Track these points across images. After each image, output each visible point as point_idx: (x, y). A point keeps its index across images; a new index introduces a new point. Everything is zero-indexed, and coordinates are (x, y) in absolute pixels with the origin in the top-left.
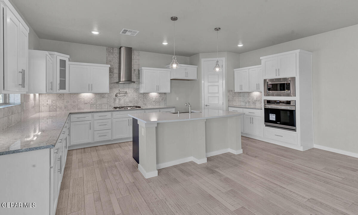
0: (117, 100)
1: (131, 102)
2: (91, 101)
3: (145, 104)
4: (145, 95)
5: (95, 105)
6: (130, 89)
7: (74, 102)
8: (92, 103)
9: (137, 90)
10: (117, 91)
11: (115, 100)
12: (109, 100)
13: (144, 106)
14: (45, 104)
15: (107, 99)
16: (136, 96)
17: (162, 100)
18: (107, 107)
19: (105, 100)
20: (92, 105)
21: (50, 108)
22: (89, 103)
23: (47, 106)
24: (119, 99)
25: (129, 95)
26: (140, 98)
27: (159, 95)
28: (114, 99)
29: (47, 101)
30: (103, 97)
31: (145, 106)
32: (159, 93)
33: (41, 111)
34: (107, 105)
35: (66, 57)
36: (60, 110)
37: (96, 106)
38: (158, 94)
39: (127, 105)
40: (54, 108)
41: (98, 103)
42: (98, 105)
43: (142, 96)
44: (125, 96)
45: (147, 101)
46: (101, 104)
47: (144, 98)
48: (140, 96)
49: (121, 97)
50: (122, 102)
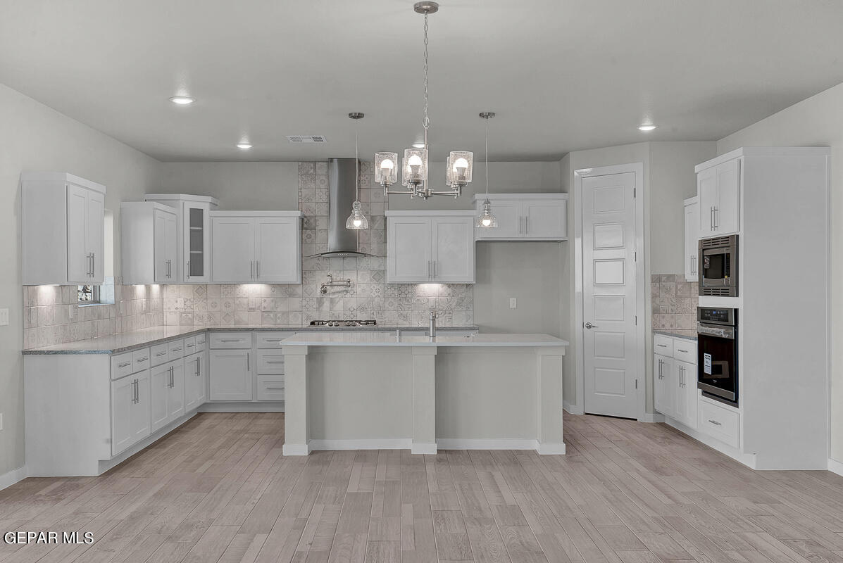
0: (327, 304)
1: (363, 309)
2: (264, 304)
3: (405, 318)
4: (403, 289)
5: (272, 315)
6: (360, 273)
7: (228, 305)
8: (265, 308)
9: (380, 275)
10: (326, 280)
11: (320, 302)
12: (304, 303)
13: (400, 321)
14: (173, 309)
15: (301, 299)
16: (376, 294)
17: (459, 304)
18: (300, 320)
19: (296, 303)
20: (265, 313)
21: (181, 316)
22: (259, 308)
23: (175, 313)
24: (332, 301)
25: (359, 290)
26: (390, 300)
27: (449, 290)
28: (317, 298)
29: (177, 302)
30: (292, 295)
31: (405, 323)
32: (449, 285)
33: (165, 323)
34: (300, 316)
35: (203, 202)
36: (200, 323)
37: (276, 315)
38: (446, 287)
39: (352, 316)
40: (189, 318)
41: (279, 310)
42: (279, 315)
43: (396, 292)
44: (347, 292)
45: (409, 308)
46: (286, 313)
47: (400, 300)
48: (390, 292)
49: (336, 295)
50: (339, 307)
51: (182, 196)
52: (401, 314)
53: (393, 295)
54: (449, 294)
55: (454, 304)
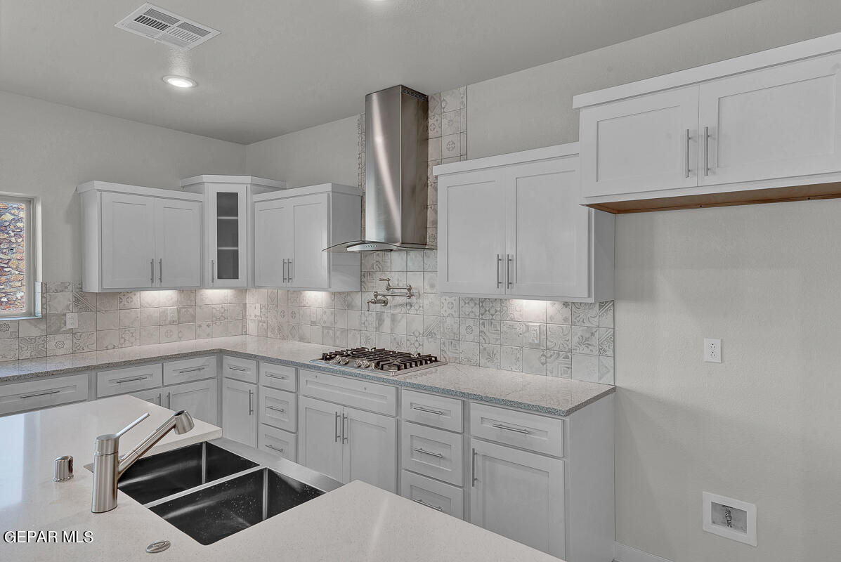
0: (387, 322)
1: (430, 334)
4: (486, 306)
5: (331, 332)
6: (428, 276)
7: (293, 316)
8: (325, 322)
11: (380, 319)
12: (364, 319)
14: (253, 317)
15: (360, 313)
16: (449, 311)
17: (585, 341)
18: (359, 342)
20: (325, 328)
21: (259, 325)
22: (320, 322)
24: (393, 319)
25: (425, 302)
26: (470, 322)
27: (567, 312)
29: (255, 308)
30: (350, 306)
32: (566, 304)
34: (359, 336)
35: (237, 184)
37: (335, 333)
38: (558, 306)
40: (265, 329)
41: (338, 326)
42: (338, 333)
43: (477, 310)
44: (411, 306)
45: (497, 340)
46: (344, 331)
47: (483, 324)
48: (467, 309)
49: (398, 310)
50: (401, 328)
51: (205, 178)
52: (485, 349)
53: (472, 315)
54: (565, 320)
55: (576, 339)
